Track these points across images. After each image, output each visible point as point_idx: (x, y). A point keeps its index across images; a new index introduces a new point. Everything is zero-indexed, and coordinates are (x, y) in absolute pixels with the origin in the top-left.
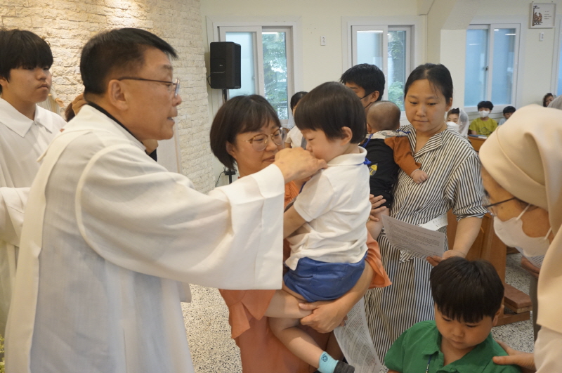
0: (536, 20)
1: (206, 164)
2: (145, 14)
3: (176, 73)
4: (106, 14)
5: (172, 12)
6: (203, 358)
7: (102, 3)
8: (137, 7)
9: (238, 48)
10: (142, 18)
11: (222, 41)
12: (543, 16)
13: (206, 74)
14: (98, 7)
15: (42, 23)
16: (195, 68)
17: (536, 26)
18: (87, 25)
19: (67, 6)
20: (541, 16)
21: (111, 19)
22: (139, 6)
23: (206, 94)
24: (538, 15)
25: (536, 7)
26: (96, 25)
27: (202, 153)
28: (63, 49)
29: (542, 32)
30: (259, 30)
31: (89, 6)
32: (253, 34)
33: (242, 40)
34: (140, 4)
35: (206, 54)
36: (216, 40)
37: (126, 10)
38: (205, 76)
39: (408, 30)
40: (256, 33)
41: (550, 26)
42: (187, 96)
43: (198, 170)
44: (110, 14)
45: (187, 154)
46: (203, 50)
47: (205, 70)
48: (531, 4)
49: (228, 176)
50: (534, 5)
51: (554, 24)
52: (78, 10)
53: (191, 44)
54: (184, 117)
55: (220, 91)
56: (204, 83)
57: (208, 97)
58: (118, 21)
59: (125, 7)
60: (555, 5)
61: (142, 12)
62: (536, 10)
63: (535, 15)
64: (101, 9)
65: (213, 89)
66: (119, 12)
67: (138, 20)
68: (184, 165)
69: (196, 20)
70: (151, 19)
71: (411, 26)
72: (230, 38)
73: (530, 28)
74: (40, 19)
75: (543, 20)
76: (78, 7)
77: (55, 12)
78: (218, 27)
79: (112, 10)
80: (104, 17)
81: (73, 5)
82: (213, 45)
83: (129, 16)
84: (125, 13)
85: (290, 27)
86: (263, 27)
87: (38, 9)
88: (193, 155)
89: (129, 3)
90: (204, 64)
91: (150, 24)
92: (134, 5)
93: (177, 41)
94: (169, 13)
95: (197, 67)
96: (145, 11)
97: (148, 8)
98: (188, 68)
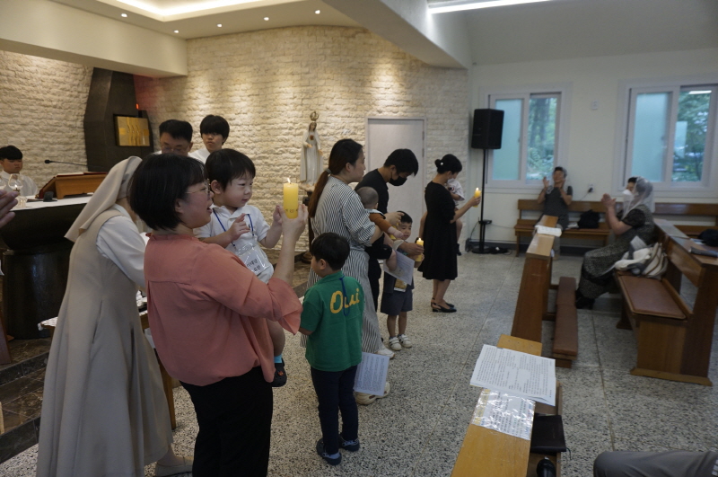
2: (406, 90)
3: (432, 135)
4: (371, 92)
5: (433, 87)
8: (399, 86)
9: (500, 114)
10: (403, 93)
11: (492, 107)
14: (365, 88)
15: (324, 101)
16: (453, 131)
18: (355, 101)
19: (342, 90)
21: (375, 96)
22: (401, 85)
23: (466, 152)
26: (362, 101)
28: (336, 118)
30: (527, 97)
31: (358, 88)
34: (402, 83)
36: (485, 106)
37: (389, 88)
38: (467, 137)
39: (712, 89)
40: (524, 99)
44: (375, 92)
46: (466, 116)
47: (466, 133)
52: (350, 91)
53: (451, 111)
55: (481, 151)
57: (468, 155)
58: (380, 97)
59: (389, 86)
61: (403, 89)
64: (367, 90)
66: (383, 91)
67: (398, 95)
70: (410, 94)
71: (716, 85)
72: (499, 106)
74: (323, 99)
76: (350, 89)
77: (333, 94)
78: (489, 96)
79: (377, 90)
80: (369, 95)
81: (347, 89)
82: (477, 112)
83: (391, 93)
84: (386, 91)
85: (559, 93)
86: (532, 94)
87: (323, 93)
89: (392, 83)
90: (467, 127)
91: (409, 97)
92: (396, 85)
93: (434, 110)
94: (430, 88)
95: (456, 130)
96: (406, 88)
97: (409, 86)
98: (445, 131)
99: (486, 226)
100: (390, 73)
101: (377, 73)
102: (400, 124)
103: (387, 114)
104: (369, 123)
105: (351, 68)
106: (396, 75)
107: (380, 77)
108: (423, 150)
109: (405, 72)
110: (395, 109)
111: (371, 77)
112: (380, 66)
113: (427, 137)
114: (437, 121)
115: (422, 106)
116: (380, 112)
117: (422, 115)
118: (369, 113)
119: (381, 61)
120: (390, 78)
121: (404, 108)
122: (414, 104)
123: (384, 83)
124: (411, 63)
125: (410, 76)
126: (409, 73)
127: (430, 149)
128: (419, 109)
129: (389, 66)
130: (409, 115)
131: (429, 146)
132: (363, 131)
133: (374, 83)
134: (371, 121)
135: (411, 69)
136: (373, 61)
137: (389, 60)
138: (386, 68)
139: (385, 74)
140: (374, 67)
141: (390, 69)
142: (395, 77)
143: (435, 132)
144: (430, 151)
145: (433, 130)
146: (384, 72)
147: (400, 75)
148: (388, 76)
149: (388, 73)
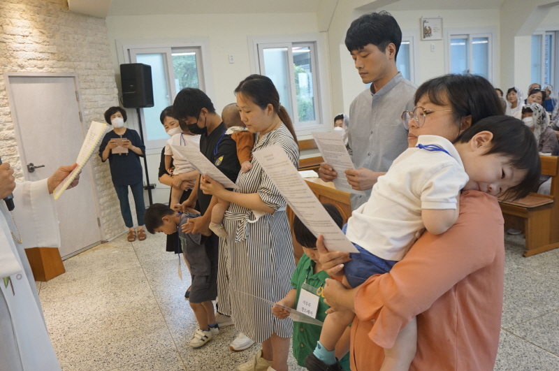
0: (427, 33)
2: (48, 40)
3: (85, 94)
4: (5, 40)
5: (76, 37)
6: (99, 352)
8: (39, 34)
9: (147, 69)
10: (45, 44)
11: (133, 62)
12: (432, 29)
13: (119, 94)
16: (105, 90)
17: (427, 38)
20: (430, 29)
21: (11, 45)
22: (41, 32)
24: (428, 28)
25: (425, 22)
29: (433, 43)
30: (168, 51)
32: (164, 55)
33: (154, 62)
34: (42, 30)
35: (116, 76)
36: (127, 62)
37: (27, 36)
38: (117, 96)
39: (311, 45)
40: (166, 54)
41: (440, 38)
42: (98, 116)
44: (10, 41)
46: (113, 71)
47: (116, 91)
48: (420, 19)
50: (423, 20)
51: (442, 36)
53: (99, 66)
55: (133, 111)
56: (116, 103)
58: (19, 48)
59: (26, 34)
60: (442, 19)
61: (44, 38)
62: (426, 24)
63: (425, 29)
66: (20, 39)
67: (40, 46)
69: (104, 44)
70: (54, 44)
71: (314, 42)
72: (141, 60)
73: (422, 40)
75: (433, 33)
78: (128, 50)
79: (12, 37)
80: (4, 44)
82: (123, 67)
83: (31, 42)
84: (26, 40)
85: (199, 48)
86: (173, 48)
89: (30, 30)
90: (115, 85)
91: (54, 49)
92: (35, 32)
93: (83, 65)
94: (74, 38)
95: (107, 88)
96: (47, 37)
97: (51, 35)
98: (98, 90)
99: (152, 190)
100: (25, 17)
101: (8, 14)
102: (48, 82)
103: (31, 70)
104: (11, 82)
106: (33, 20)
107: (13, 21)
108: (80, 113)
109: (43, 17)
110: (39, 63)
112: (11, 5)
113: (82, 97)
114: (88, 78)
115: (70, 61)
116: (21, 67)
117: (72, 70)
118: (8, 68)
120: (27, 23)
121: (50, 62)
122: (61, 57)
123: (19, 29)
124: (47, 6)
125: (49, 22)
126: (48, 18)
127: (86, 112)
128: (66, 63)
129: (22, 6)
130: (58, 72)
131: (85, 108)
132: (4, 93)
133: (9, 29)
134: (13, 78)
135: (49, 13)
138: (20, 9)
139: (19, 17)
140: (2, 6)
141: (24, 11)
142: (33, 22)
143: (88, 91)
144: (87, 115)
145: (86, 89)
146: (17, 15)
147: (38, 20)
148: (23, 20)
149: (23, 16)
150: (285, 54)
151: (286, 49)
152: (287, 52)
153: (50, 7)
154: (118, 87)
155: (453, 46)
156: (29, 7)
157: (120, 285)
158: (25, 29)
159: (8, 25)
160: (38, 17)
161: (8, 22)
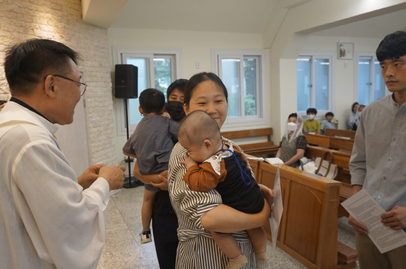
0: (342, 53)
1: (110, 154)
2: (66, 42)
3: (89, 86)
5: (86, 41)
7: (32, 33)
8: (59, 37)
9: (135, 69)
11: (124, 63)
12: (346, 50)
13: (112, 87)
14: (28, 36)
16: (103, 83)
17: (342, 58)
19: (3, 34)
20: (345, 51)
22: (61, 36)
23: (112, 102)
24: (343, 50)
25: (341, 45)
27: (107, 146)
29: (346, 62)
30: (151, 56)
31: (21, 35)
32: (147, 60)
33: (139, 63)
35: (111, 73)
36: (120, 63)
38: (111, 89)
39: (257, 59)
40: (149, 59)
41: (351, 57)
42: (97, 103)
43: (104, 159)
45: (96, 147)
46: (110, 70)
47: (111, 84)
48: (338, 44)
49: (127, 164)
50: (340, 44)
51: (353, 57)
52: (12, 37)
53: (100, 65)
54: (94, 119)
55: (122, 101)
56: (110, 94)
57: (113, 104)
59: (50, 37)
60: (353, 44)
61: (63, 41)
62: (342, 48)
63: (341, 50)
65: (117, 99)
68: (93, 155)
69: (105, 48)
71: (259, 56)
72: (129, 62)
73: (338, 59)
75: (346, 54)
76: (12, 35)
78: (121, 54)
81: (8, 34)
82: (117, 66)
85: (174, 55)
86: (155, 55)
88: (101, 148)
89: (53, 34)
90: (110, 80)
92: (57, 36)
93: (89, 63)
94: (84, 43)
95: (105, 82)
96: (66, 40)
97: (68, 39)
98: (98, 83)
99: (131, 163)
101: (38, 21)
105: (11, 11)
106: (56, 26)
107: (42, 26)
108: (84, 101)
109: (63, 24)
111: (33, 24)
112: (42, 14)
114: (92, 74)
117: (81, 67)
119: (41, 9)
120: (52, 28)
123: (46, 33)
124: (67, 16)
125: (68, 29)
126: (67, 26)
127: (89, 100)
129: (49, 15)
131: (88, 97)
133: (38, 32)
135: (68, 22)
136: (33, 7)
137: (48, 10)
138: (47, 17)
139: (46, 24)
140: (35, 14)
141: (50, 19)
142: (56, 28)
143: (91, 84)
144: (89, 102)
145: (90, 82)
146: (45, 22)
147: (60, 26)
148: (49, 26)
149: (49, 23)
150: (238, 65)
151: (239, 60)
152: (239, 62)
153: (70, 17)
154: (112, 82)
155: (360, 64)
156: (54, 16)
157: (113, 245)
158: (50, 33)
159: (37, 29)
160: (60, 25)
161: (38, 27)
